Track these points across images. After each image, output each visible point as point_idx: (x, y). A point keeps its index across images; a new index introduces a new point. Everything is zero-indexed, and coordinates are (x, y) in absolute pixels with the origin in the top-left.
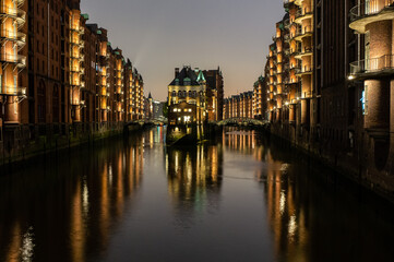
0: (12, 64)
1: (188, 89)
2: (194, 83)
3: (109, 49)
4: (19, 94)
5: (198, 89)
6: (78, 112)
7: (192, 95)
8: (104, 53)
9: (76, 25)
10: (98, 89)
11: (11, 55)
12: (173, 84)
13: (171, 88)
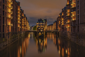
1: (41, 24)
2: (42, 22)
5: (43, 24)
6: (19, 29)
7: (42, 25)
8: (23, 15)
12: (38, 22)
13: (37, 24)
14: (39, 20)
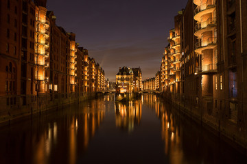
0: (42, 66)
1: (125, 77)
2: (128, 74)
3: (89, 59)
4: (45, 80)
5: (129, 77)
6: (74, 87)
7: (127, 79)
8: (86, 60)
9: (73, 48)
10: (83, 77)
11: (42, 62)
12: (118, 74)
13: (117, 77)
14: (120, 70)
